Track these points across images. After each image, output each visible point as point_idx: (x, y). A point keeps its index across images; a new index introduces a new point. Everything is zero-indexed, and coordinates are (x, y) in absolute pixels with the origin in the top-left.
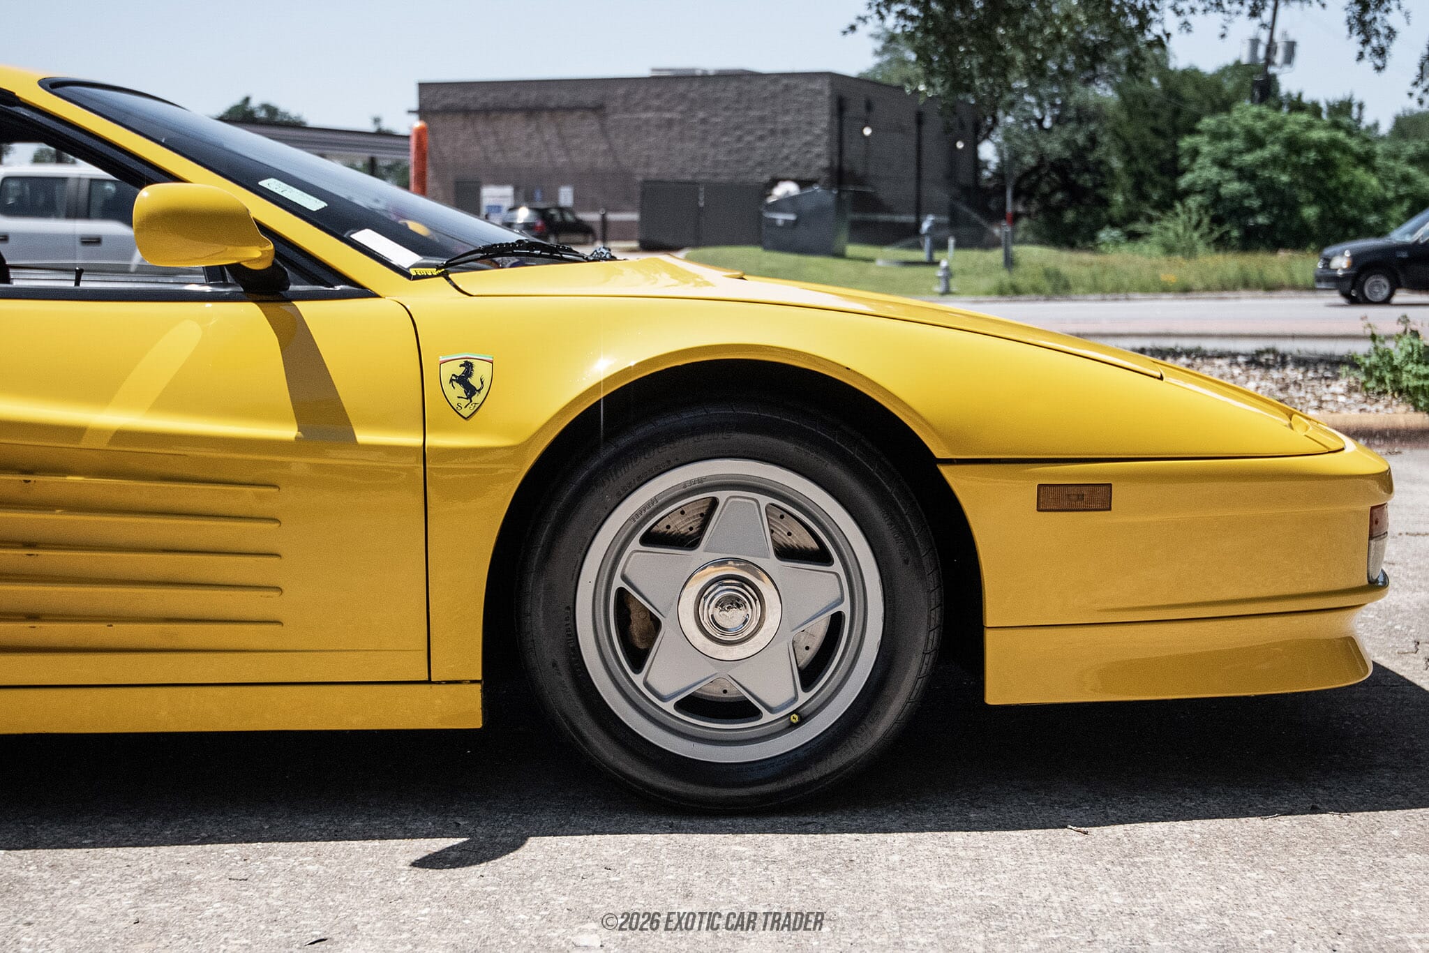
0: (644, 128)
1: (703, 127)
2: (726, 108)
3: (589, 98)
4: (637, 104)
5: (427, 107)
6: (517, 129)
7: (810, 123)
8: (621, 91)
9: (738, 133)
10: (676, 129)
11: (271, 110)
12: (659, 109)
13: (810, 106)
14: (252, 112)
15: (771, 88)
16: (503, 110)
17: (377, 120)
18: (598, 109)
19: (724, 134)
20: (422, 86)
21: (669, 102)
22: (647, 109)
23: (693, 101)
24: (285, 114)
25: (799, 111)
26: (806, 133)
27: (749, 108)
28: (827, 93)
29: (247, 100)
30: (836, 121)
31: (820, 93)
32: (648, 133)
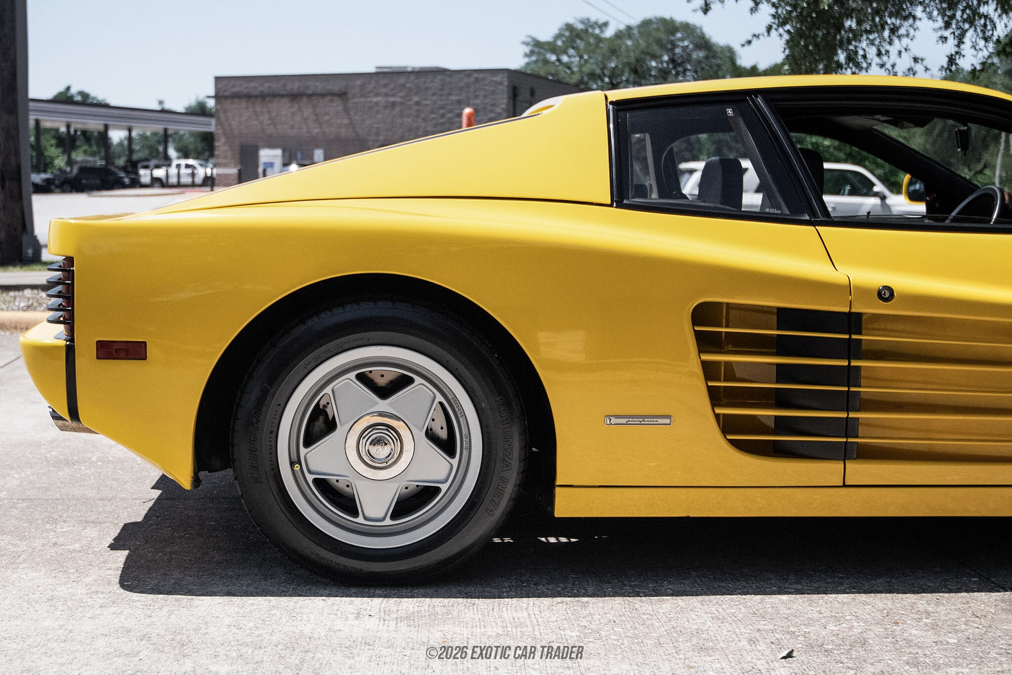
0: (375, 108)
1: (416, 108)
2: (434, 94)
3: (336, 87)
4: (370, 92)
5: (221, 93)
6: (284, 109)
7: (493, 105)
8: (358, 82)
9: (442, 111)
10: (398, 109)
11: (85, 95)
12: (386, 95)
13: (493, 92)
14: (72, 97)
15: (466, 80)
16: (274, 95)
17: (161, 103)
18: (342, 95)
19: (432, 112)
20: (218, 79)
21: (392, 90)
22: (377, 95)
23: (410, 89)
24: (94, 98)
25: (485, 96)
26: (491, 111)
27: (449, 94)
28: (506, 83)
29: (68, 88)
30: (511, 103)
31: (501, 83)
32: (378, 112)
